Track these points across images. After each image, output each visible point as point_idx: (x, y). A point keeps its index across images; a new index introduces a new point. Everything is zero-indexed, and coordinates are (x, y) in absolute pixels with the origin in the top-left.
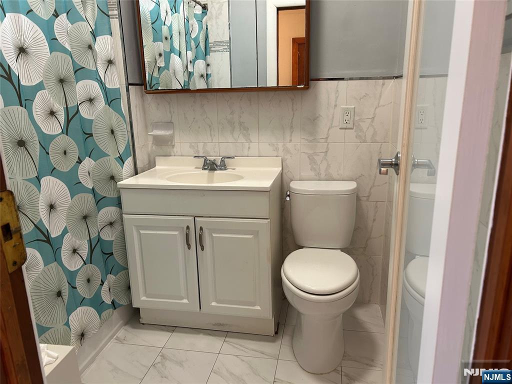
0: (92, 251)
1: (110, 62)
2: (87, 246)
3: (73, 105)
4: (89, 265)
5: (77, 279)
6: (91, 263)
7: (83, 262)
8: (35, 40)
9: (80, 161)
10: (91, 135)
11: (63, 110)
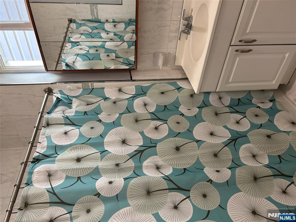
0: (237, 112)
1: (120, 90)
2: (234, 114)
3: (150, 116)
4: (246, 115)
5: (256, 123)
6: (245, 113)
7: (245, 118)
8: (116, 134)
9: (182, 115)
10: (165, 106)
11: (153, 122)
